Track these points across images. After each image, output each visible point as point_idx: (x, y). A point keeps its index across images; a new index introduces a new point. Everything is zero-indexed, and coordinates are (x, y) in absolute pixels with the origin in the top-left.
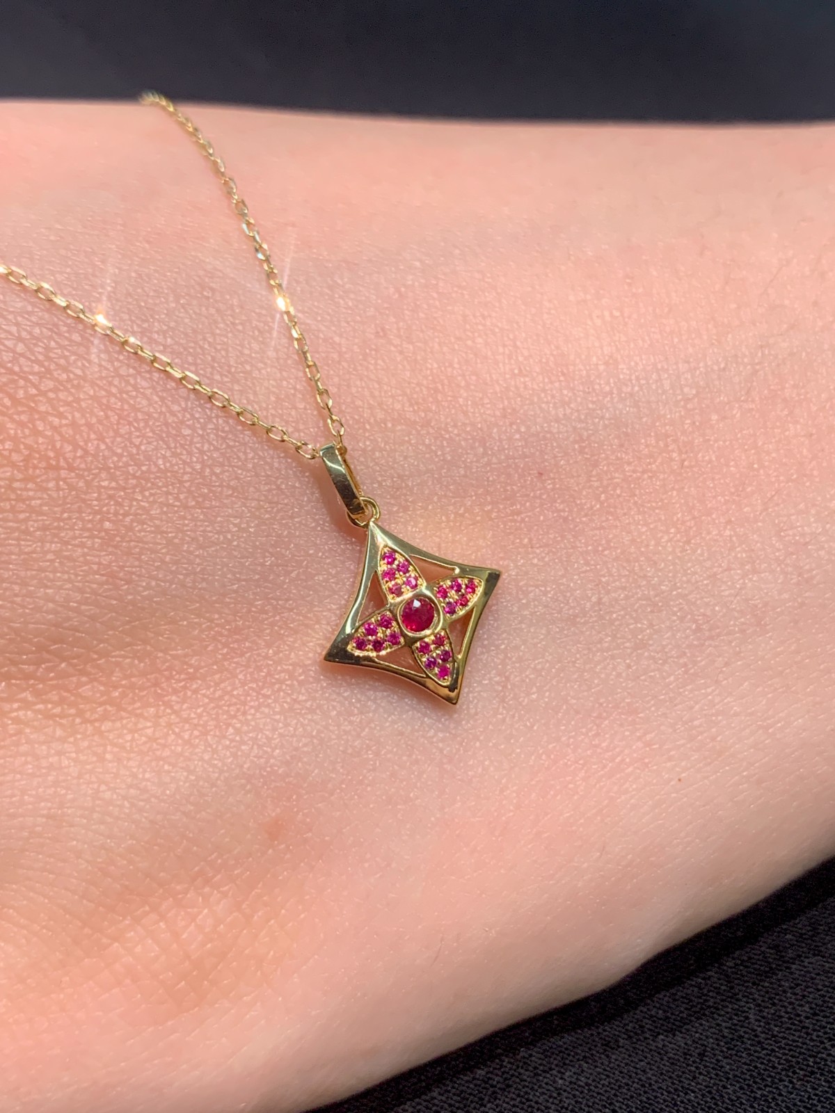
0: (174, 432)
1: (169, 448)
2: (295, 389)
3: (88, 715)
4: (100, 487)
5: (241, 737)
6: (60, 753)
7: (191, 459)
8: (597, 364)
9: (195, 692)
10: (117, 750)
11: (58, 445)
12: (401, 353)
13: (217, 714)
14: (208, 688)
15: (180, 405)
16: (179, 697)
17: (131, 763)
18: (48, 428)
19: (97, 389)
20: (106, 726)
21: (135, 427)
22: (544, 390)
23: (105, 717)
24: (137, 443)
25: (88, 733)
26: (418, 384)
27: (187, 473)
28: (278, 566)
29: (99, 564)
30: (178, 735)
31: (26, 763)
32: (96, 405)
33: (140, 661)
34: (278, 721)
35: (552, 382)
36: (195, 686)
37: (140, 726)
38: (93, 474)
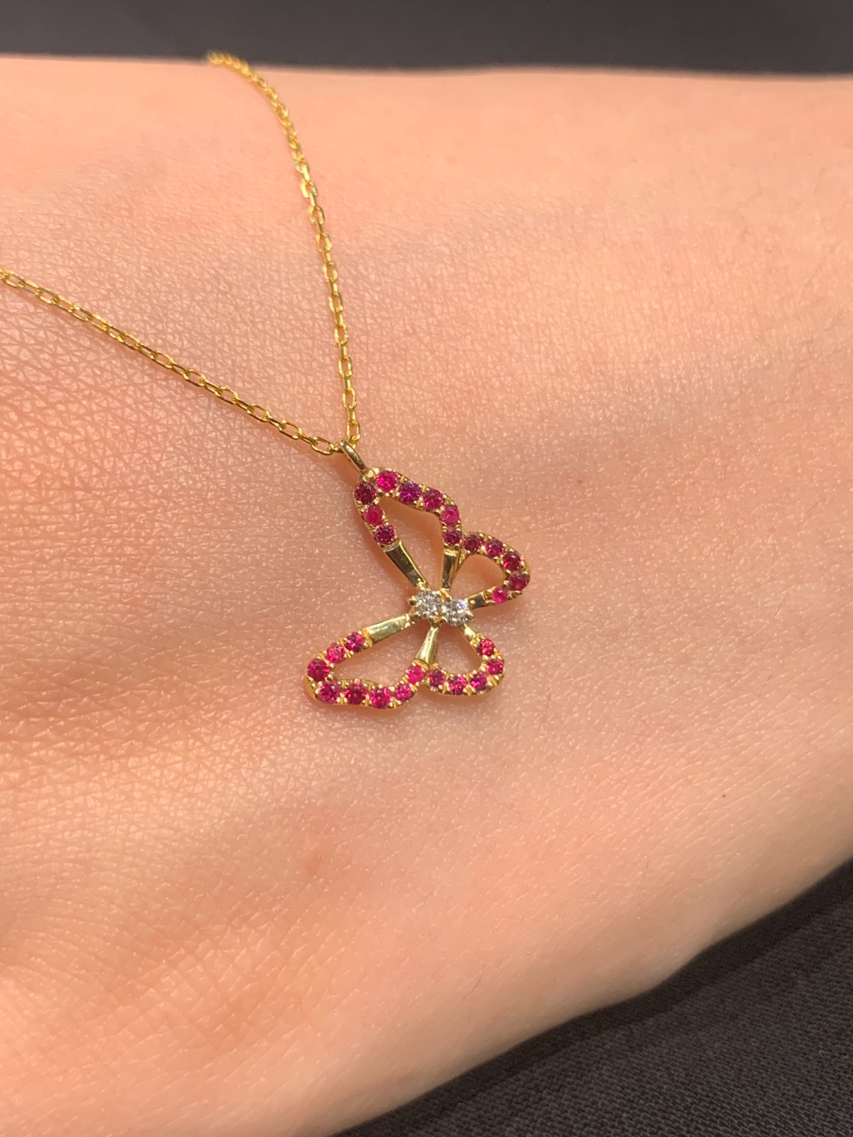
0: (196, 446)
1: (191, 463)
2: (321, 394)
3: (113, 751)
4: (118, 508)
5: (276, 769)
6: (85, 793)
7: (215, 475)
8: (637, 362)
9: (226, 722)
10: (146, 787)
11: (72, 462)
12: (432, 352)
13: (250, 746)
14: (239, 719)
15: (200, 416)
16: (209, 729)
17: (162, 801)
18: (60, 444)
19: (110, 400)
20: (132, 762)
21: (153, 441)
22: (582, 391)
23: (130, 753)
24: (157, 459)
25: (115, 770)
26: (451, 387)
27: (211, 491)
28: (309, 587)
29: (122, 592)
30: (210, 770)
31: (50, 805)
32: (110, 418)
33: (167, 692)
34: (314, 751)
35: (591, 383)
36: (225, 716)
37: (168, 761)
38: (111, 495)
